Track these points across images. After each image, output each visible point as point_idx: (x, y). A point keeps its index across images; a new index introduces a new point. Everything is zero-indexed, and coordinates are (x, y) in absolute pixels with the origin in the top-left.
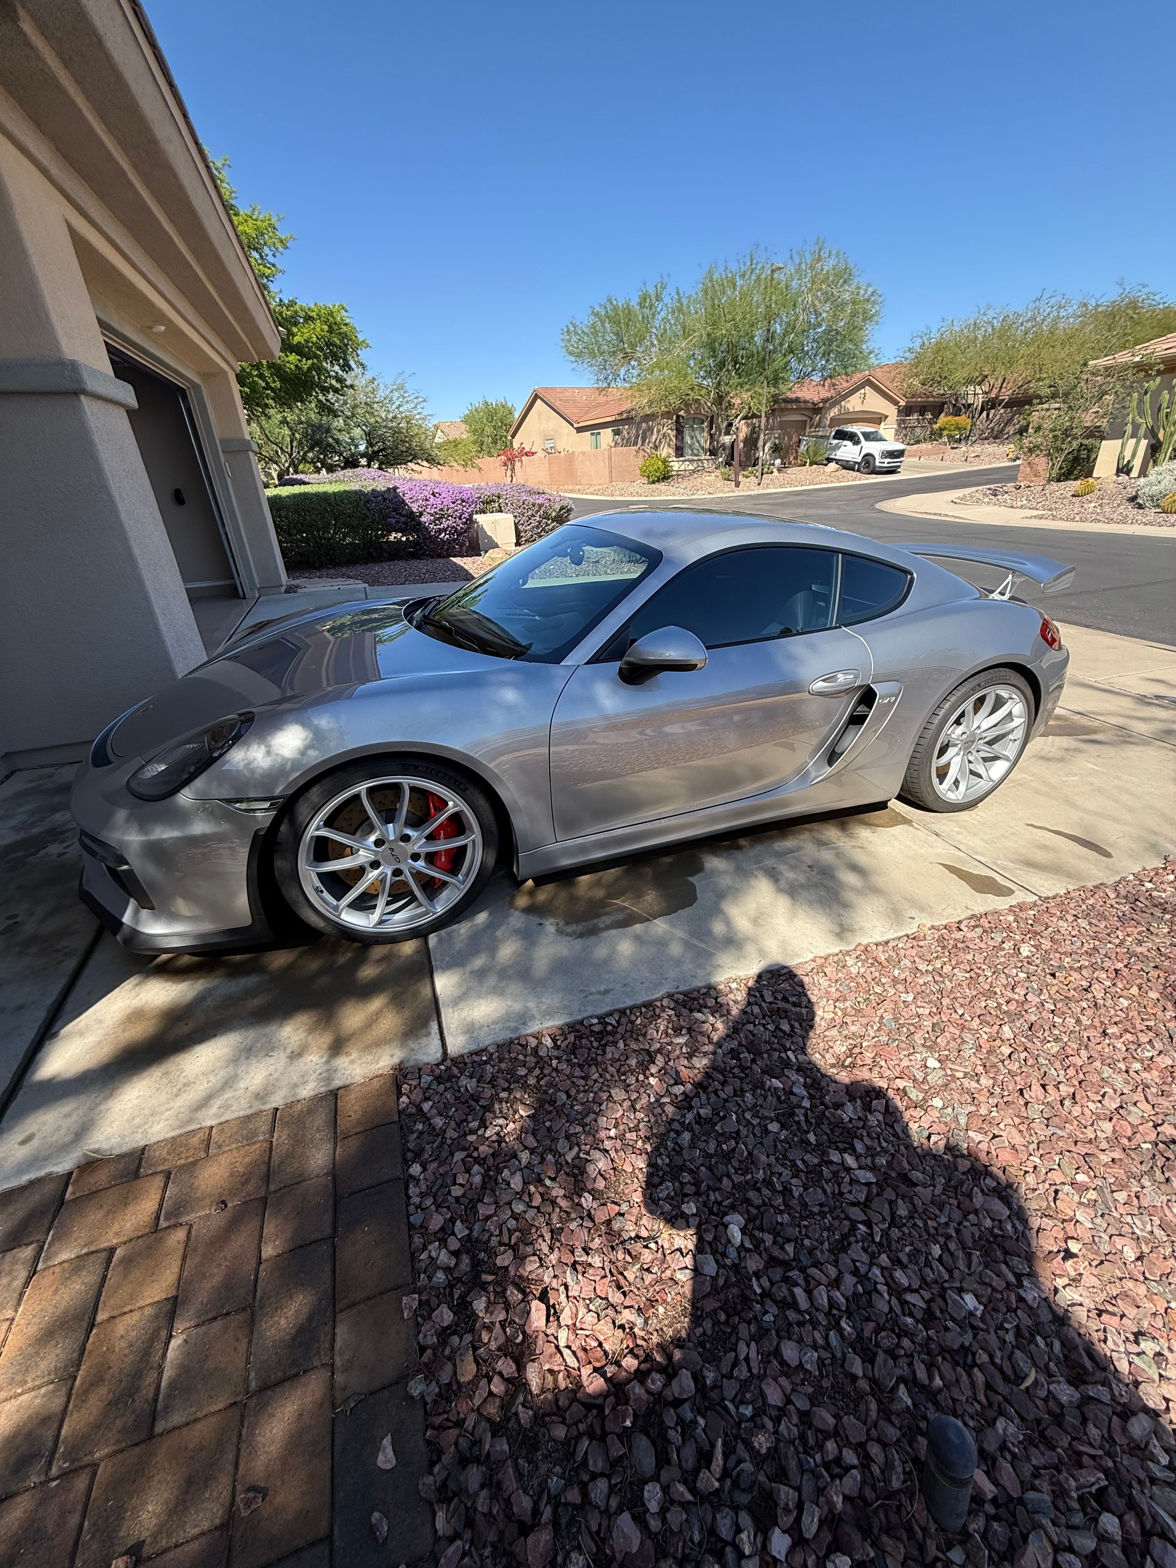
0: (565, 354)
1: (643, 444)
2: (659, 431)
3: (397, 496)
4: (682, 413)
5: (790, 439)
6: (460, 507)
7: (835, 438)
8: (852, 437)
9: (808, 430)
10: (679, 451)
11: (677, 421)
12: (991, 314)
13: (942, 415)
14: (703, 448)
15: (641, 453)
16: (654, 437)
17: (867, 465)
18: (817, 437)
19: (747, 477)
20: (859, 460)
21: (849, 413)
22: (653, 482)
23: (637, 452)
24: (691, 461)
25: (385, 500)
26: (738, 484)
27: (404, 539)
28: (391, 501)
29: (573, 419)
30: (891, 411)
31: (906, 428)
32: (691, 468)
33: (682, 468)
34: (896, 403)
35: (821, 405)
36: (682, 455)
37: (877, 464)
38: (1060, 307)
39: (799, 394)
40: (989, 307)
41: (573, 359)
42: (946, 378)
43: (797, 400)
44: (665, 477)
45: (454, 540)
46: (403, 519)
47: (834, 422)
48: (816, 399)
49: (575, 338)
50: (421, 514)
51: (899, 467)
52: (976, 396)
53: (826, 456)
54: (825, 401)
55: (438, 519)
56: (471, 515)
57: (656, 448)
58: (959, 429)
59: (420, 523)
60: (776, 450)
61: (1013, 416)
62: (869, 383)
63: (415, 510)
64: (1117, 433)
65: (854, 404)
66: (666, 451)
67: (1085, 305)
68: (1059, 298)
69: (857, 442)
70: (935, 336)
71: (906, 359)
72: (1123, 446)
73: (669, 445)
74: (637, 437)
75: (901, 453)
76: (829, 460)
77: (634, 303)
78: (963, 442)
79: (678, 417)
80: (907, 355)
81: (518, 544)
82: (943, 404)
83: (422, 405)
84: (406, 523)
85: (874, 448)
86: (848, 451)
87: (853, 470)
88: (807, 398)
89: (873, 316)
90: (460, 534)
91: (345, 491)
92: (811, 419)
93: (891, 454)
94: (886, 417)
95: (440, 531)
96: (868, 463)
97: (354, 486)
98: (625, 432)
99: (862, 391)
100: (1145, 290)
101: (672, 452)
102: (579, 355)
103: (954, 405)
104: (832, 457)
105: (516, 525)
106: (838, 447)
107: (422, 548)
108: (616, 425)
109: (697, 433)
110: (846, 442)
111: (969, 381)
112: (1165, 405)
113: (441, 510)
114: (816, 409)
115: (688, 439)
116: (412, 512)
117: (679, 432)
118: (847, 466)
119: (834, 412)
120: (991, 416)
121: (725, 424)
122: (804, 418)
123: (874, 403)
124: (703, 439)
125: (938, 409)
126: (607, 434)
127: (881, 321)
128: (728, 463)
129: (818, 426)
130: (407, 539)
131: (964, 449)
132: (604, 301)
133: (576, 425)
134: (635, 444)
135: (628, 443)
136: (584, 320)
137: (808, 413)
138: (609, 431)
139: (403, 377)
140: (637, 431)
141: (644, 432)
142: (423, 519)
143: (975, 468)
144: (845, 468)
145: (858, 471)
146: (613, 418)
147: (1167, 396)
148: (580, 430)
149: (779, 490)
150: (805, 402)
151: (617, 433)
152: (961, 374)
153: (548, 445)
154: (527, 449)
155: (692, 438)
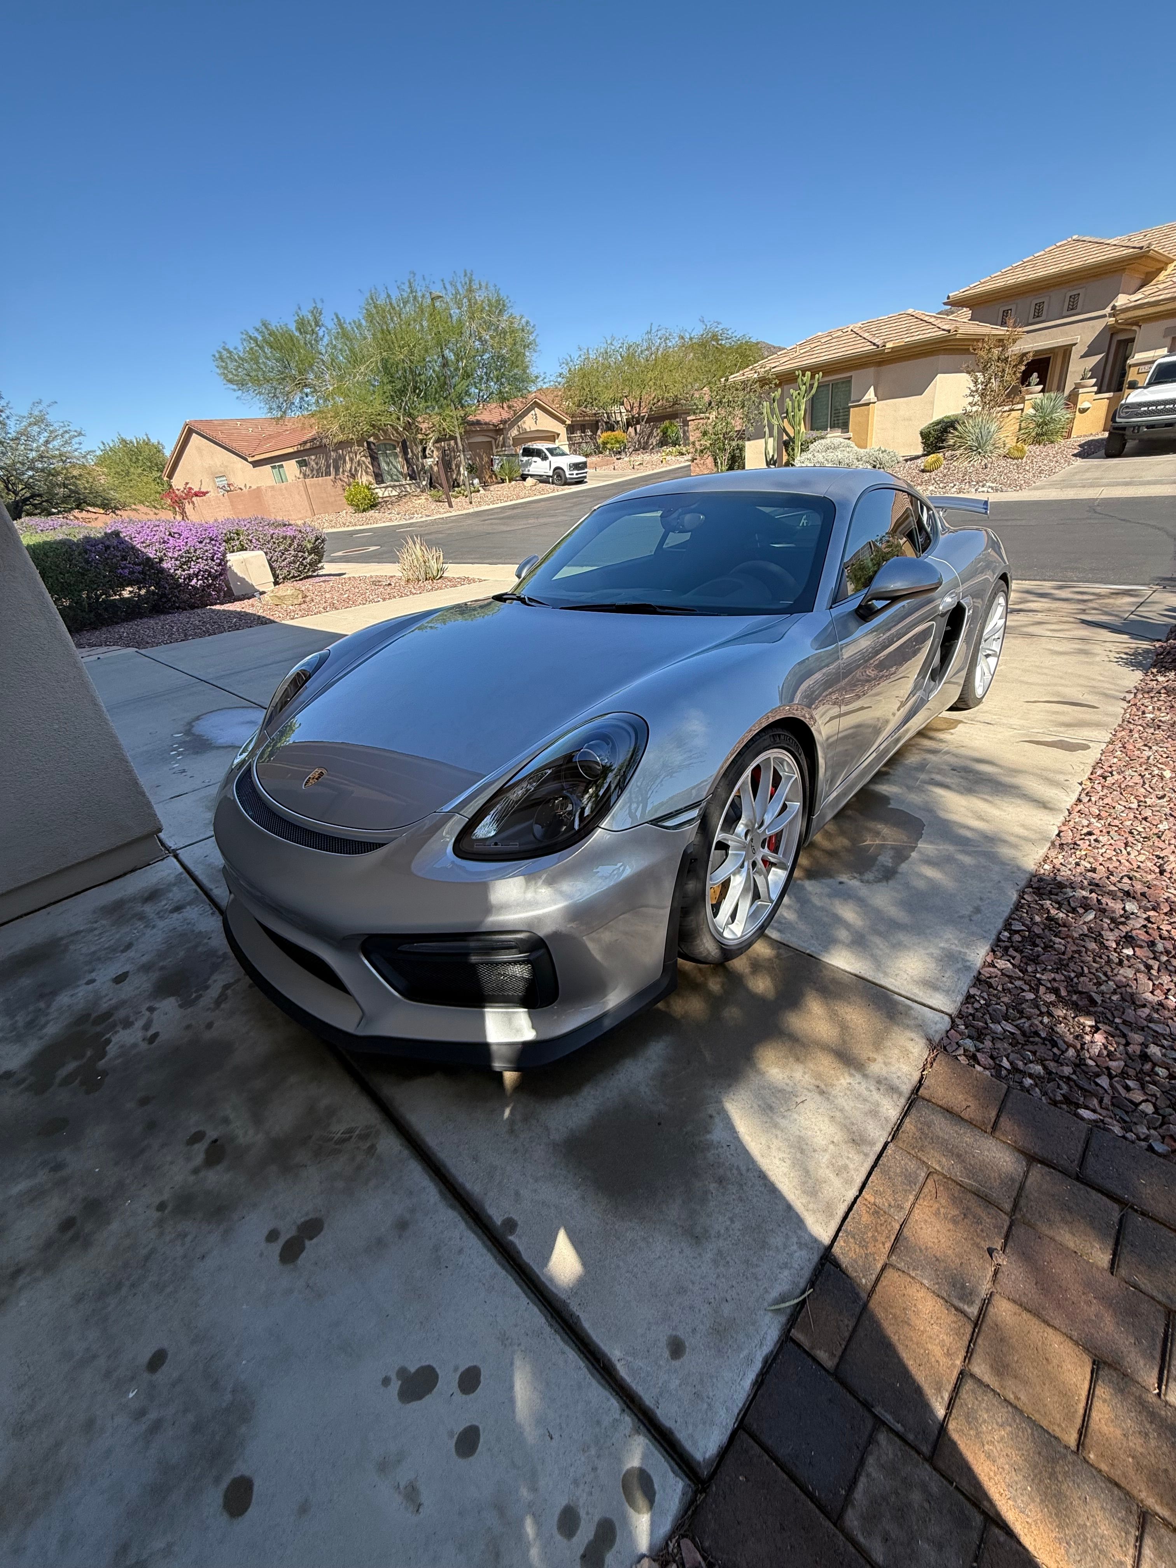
0: (225, 382)
1: (337, 473)
2: (351, 460)
3: (122, 542)
4: (372, 439)
5: (481, 459)
6: (209, 547)
7: (524, 455)
8: (538, 453)
9: (495, 451)
10: (379, 478)
11: (369, 448)
12: (617, 345)
13: (599, 432)
14: (401, 473)
15: (339, 483)
16: (348, 466)
17: (558, 477)
18: (507, 455)
19: (456, 497)
20: (551, 474)
21: (526, 432)
22: (364, 510)
23: (334, 482)
24: (394, 487)
25: (107, 548)
26: (451, 506)
27: (143, 592)
28: (116, 548)
29: (245, 452)
30: (561, 430)
31: (574, 444)
32: (394, 493)
33: (386, 494)
34: (563, 422)
35: (501, 426)
36: (383, 482)
37: (568, 476)
38: (666, 339)
39: (478, 418)
40: (612, 337)
41: (235, 387)
42: (596, 399)
43: (478, 423)
44: (374, 505)
45: (209, 586)
46: (140, 568)
47: (517, 441)
48: (495, 421)
49: (232, 365)
50: (161, 560)
51: (585, 477)
52: (620, 414)
53: (521, 472)
54: (504, 422)
55: (185, 563)
56: (224, 555)
57: (353, 476)
58: (618, 442)
59: (162, 571)
60: (471, 469)
61: (652, 430)
62: (537, 405)
63: (151, 556)
64: (759, 435)
65: (529, 424)
66: (365, 479)
67: (683, 338)
68: (663, 332)
69: (545, 458)
70: (578, 363)
71: (559, 383)
72: (766, 443)
73: (367, 473)
74: (328, 466)
75: (584, 465)
76: (524, 477)
77: (293, 327)
78: (623, 453)
79: (369, 443)
80: (559, 379)
81: (276, 583)
82: (597, 422)
83: (77, 440)
84: (142, 572)
85: (563, 462)
86: (538, 466)
87: (549, 483)
88: (487, 420)
89: (530, 344)
90: (215, 578)
91: (45, 543)
92: (496, 440)
93: (576, 466)
94: (558, 435)
95: (190, 578)
96: (559, 476)
97: (59, 536)
98: (313, 463)
99: (533, 412)
100: (721, 327)
101: (371, 479)
102: (242, 384)
103: (606, 423)
104: (526, 473)
105: (269, 561)
106: (528, 464)
107: (169, 600)
108: (301, 455)
109: (392, 459)
110: (535, 459)
111: (614, 401)
112: (790, 410)
113: (188, 552)
114: (498, 430)
115: (384, 466)
116: (149, 559)
117: (374, 459)
118: (543, 480)
119: (514, 432)
120: (638, 430)
121: (420, 448)
122: (489, 439)
123: (547, 424)
124: (399, 464)
125: (594, 426)
126: (291, 467)
127: (538, 348)
128: (431, 485)
129: (503, 445)
130: (148, 591)
131: (627, 459)
132: (259, 325)
133: (250, 459)
134: (328, 474)
135: (319, 473)
136: (238, 346)
137: (490, 434)
138: (293, 462)
139: (40, 407)
140: (326, 460)
141: (336, 461)
142: (165, 565)
143: (644, 474)
144: (541, 482)
145: (553, 483)
146: (295, 449)
147: (790, 403)
148: (256, 464)
149: (491, 506)
150: (486, 424)
151: (302, 464)
152: (607, 396)
153: (222, 482)
154: (196, 489)
155: (388, 464)
